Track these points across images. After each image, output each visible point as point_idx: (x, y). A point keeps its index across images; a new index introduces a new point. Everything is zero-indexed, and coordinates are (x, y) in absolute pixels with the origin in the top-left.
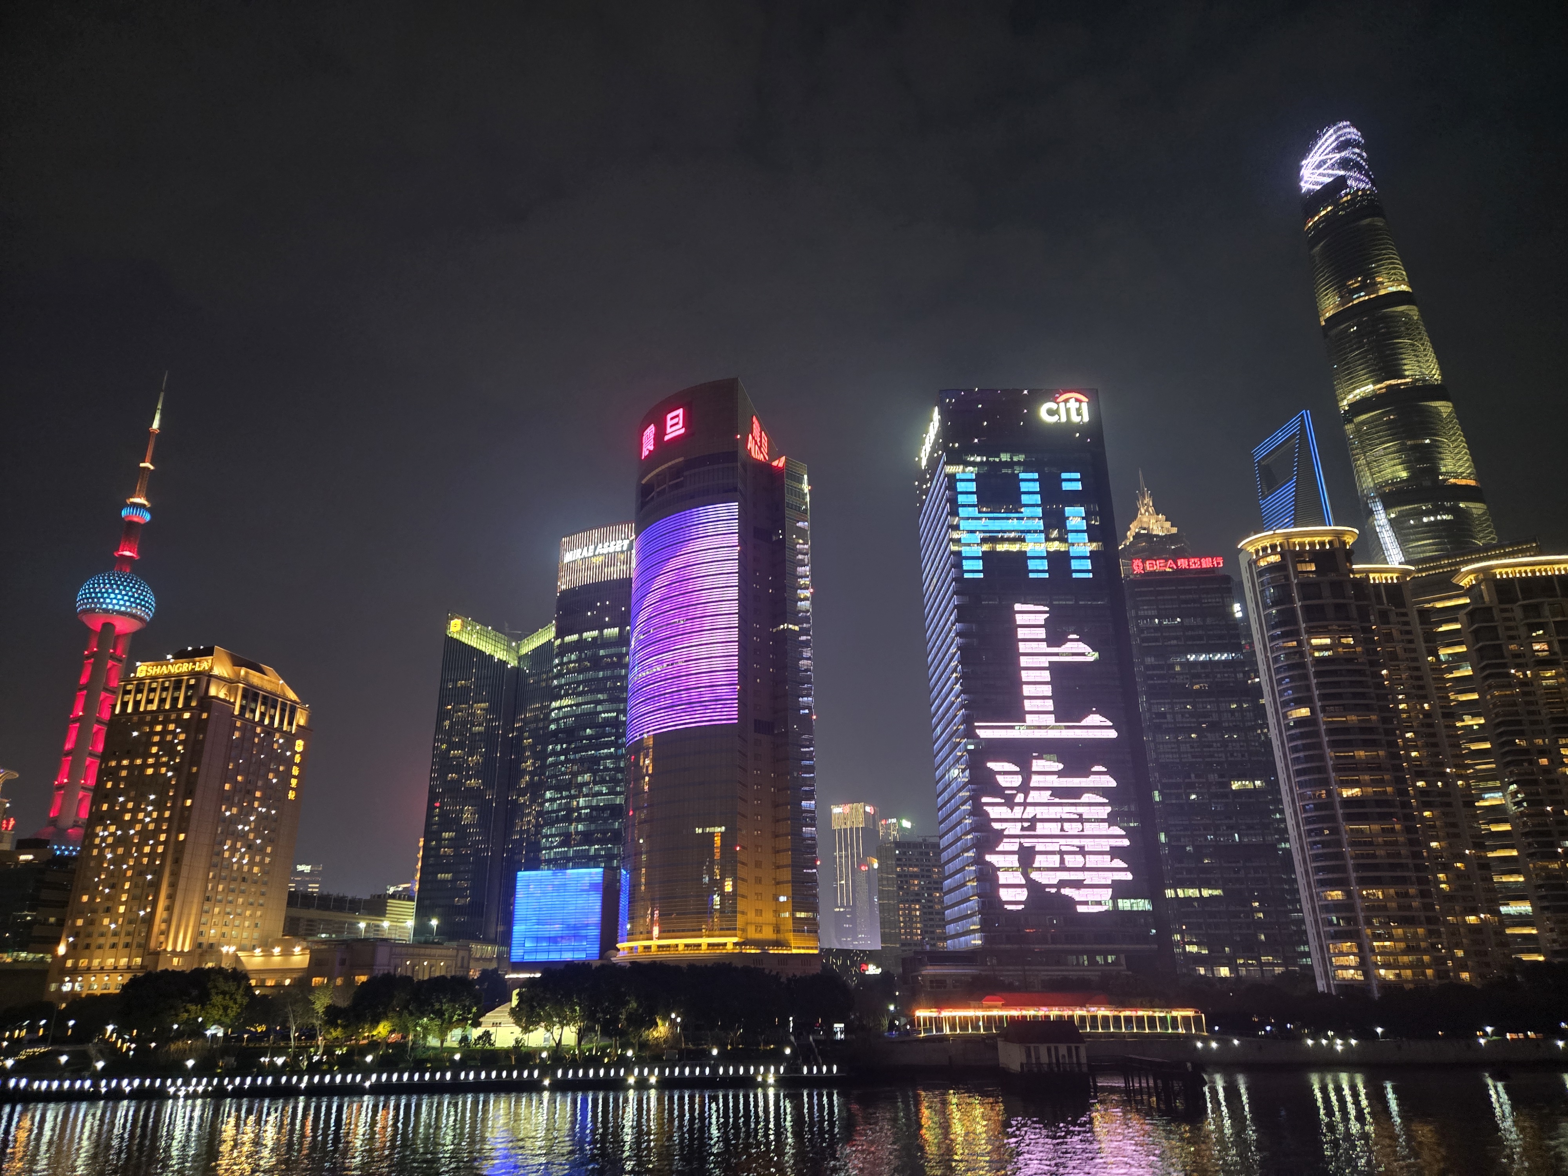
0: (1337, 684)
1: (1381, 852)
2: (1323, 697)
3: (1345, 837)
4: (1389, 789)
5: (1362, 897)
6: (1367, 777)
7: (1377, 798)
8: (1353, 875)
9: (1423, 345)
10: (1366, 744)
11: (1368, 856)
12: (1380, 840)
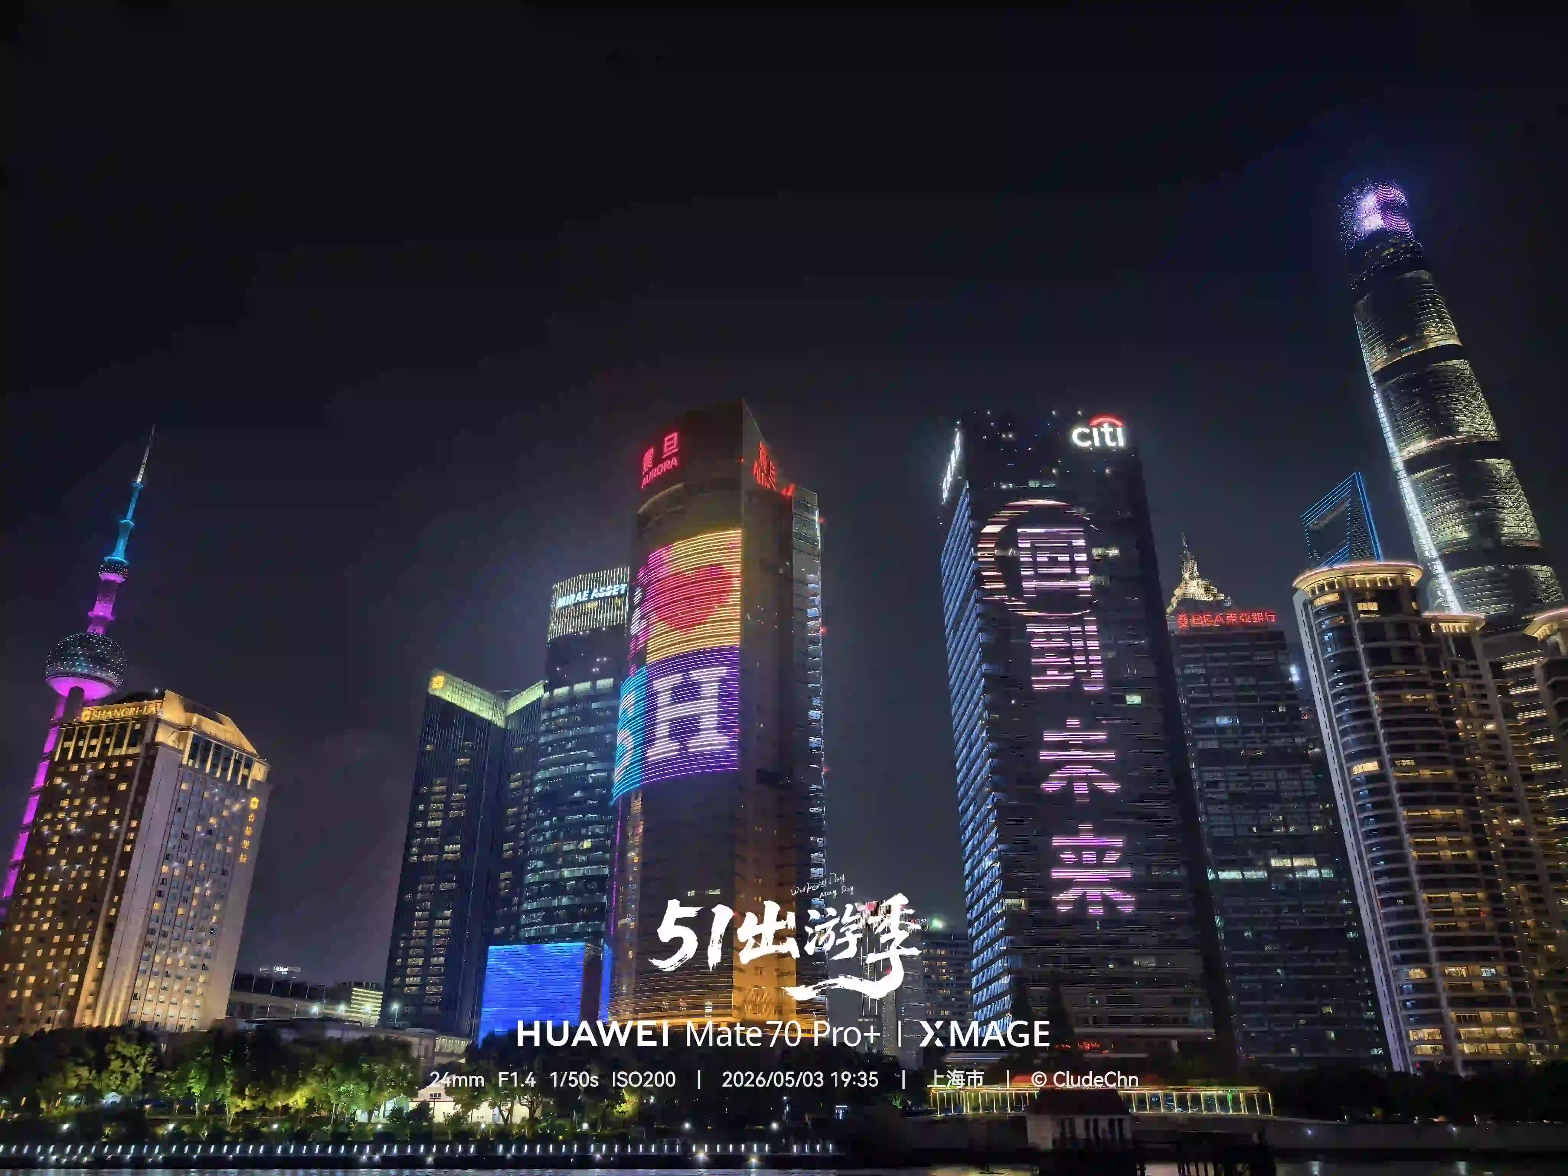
0: (1405, 735)
1: (1463, 924)
2: (1392, 749)
3: (1424, 909)
4: (1468, 852)
5: (1444, 975)
6: (1445, 839)
7: (1457, 862)
8: (1433, 951)
9: (1476, 400)
10: (1441, 802)
11: (1449, 928)
12: (1461, 909)
